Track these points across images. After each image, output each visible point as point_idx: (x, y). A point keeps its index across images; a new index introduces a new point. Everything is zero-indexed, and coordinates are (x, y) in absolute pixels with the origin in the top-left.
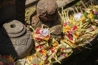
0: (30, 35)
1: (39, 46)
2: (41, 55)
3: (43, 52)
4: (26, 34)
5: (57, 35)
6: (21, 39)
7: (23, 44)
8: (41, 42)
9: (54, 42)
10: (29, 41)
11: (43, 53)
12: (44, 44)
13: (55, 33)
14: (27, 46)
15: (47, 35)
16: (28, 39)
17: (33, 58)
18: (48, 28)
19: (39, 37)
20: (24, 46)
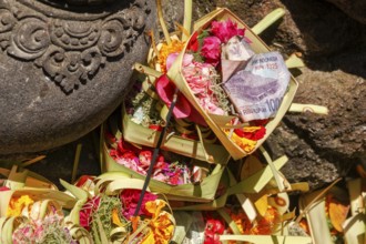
0: (141, 31)
1: (145, 148)
2: (120, 229)
3: (146, 215)
4: (125, 14)
5: (317, 150)
6: (66, 25)
7: (54, 68)
8: (178, 134)
9: (266, 190)
10: (103, 76)
11: (143, 225)
12: (189, 161)
13: (318, 128)
14: (69, 108)
15: (262, 116)
16: (110, 59)
17: (47, 212)
18: (295, 61)
19: (191, 92)
20: (44, 91)
